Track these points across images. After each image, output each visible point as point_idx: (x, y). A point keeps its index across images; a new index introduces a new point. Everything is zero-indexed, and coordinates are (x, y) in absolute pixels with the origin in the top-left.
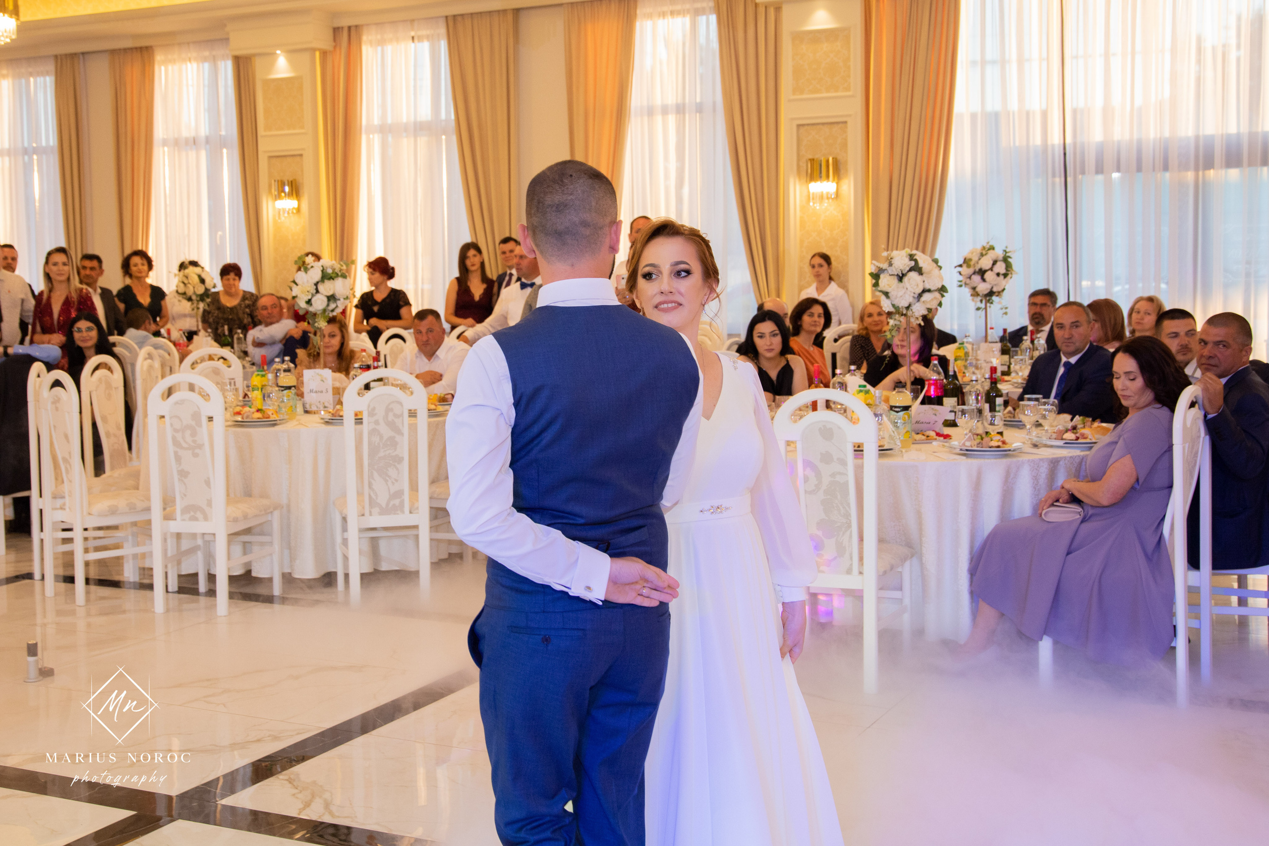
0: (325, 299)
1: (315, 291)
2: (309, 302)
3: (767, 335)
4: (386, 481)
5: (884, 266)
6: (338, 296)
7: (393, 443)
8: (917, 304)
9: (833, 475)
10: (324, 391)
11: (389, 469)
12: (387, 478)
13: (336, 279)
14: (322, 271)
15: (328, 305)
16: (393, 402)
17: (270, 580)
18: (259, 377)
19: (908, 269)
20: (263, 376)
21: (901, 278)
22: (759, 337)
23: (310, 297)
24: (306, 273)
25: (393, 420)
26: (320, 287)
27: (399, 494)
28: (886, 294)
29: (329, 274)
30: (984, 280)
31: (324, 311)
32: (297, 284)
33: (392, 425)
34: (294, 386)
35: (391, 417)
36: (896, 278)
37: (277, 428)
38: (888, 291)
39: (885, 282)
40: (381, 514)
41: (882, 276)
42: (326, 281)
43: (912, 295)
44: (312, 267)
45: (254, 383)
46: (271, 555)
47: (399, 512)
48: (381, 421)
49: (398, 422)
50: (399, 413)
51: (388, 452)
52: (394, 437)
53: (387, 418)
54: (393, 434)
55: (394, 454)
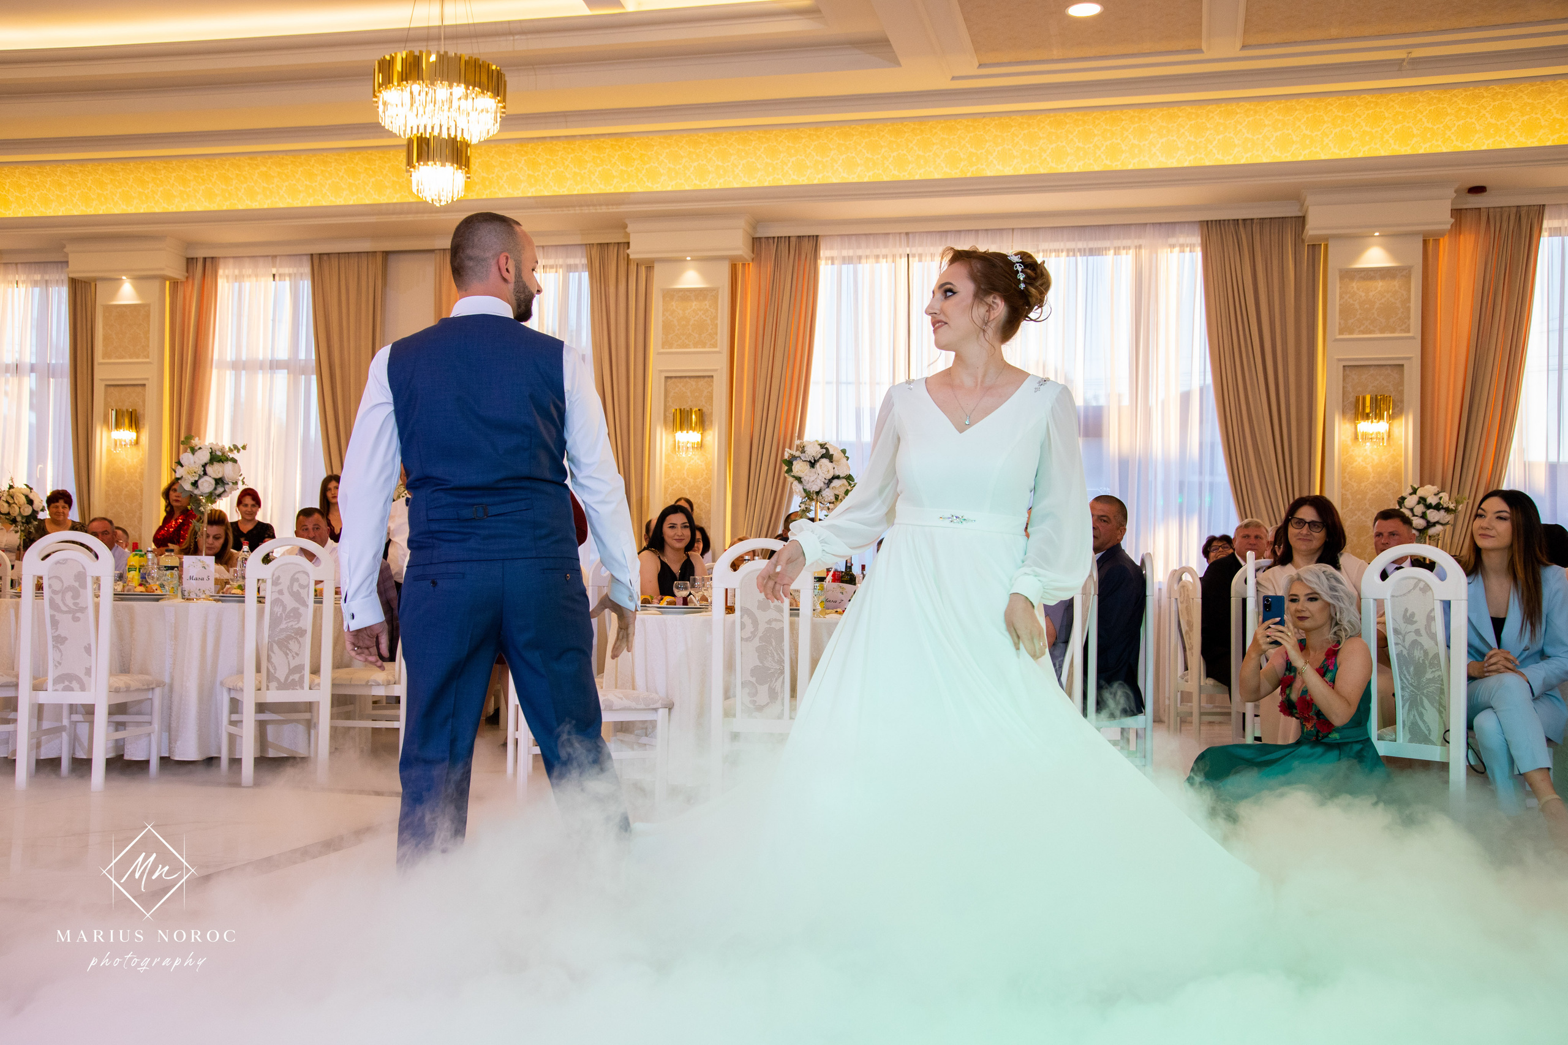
0: (213, 482)
1: (203, 473)
2: (195, 484)
3: (679, 526)
4: (287, 654)
5: (797, 454)
6: (227, 480)
7: (296, 614)
8: (827, 490)
9: (769, 622)
10: (206, 578)
11: (290, 642)
12: (288, 652)
13: (225, 463)
14: (211, 453)
15: (215, 489)
16: (299, 572)
17: (147, 762)
18: (137, 557)
19: (820, 456)
20: (142, 556)
21: (813, 464)
22: (670, 527)
23: (197, 479)
24: (194, 454)
25: (297, 590)
26: (209, 469)
27: (299, 669)
28: (799, 479)
29: (219, 456)
31: (211, 494)
32: (182, 466)
33: (297, 596)
34: (177, 567)
35: (296, 587)
36: (808, 463)
37: (160, 602)
38: (801, 476)
39: (799, 468)
40: (278, 689)
41: (795, 463)
42: (215, 463)
43: (824, 480)
44: (200, 448)
45: (131, 564)
46: (149, 735)
47: (297, 688)
48: (286, 591)
49: (303, 592)
50: (305, 583)
51: (290, 624)
52: (298, 609)
53: (292, 588)
54: (297, 605)
55: (297, 626)
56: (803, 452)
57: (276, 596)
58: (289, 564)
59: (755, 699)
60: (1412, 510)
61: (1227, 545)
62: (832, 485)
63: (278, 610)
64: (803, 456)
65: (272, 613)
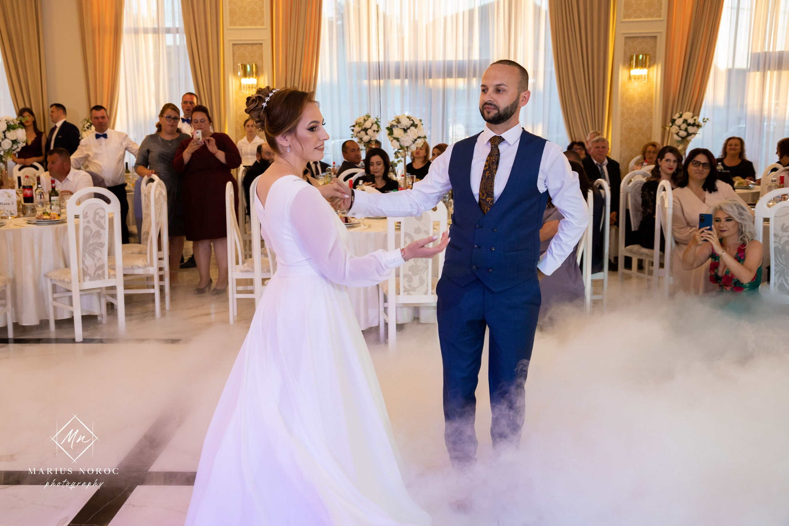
4: (94, 259)
7: (98, 235)
8: (413, 145)
11: (96, 251)
12: (94, 257)
13: (17, 129)
14: (8, 124)
15: (12, 146)
16: (99, 208)
19: (410, 125)
21: (405, 130)
25: (99, 220)
26: (7, 134)
27: (101, 267)
30: (367, 134)
33: (98, 224)
35: (97, 218)
36: (403, 130)
39: (397, 132)
40: (90, 280)
42: (12, 130)
47: (102, 278)
48: (91, 221)
49: (102, 221)
50: (102, 215)
51: (95, 241)
52: (99, 231)
53: (95, 219)
54: (98, 229)
55: (99, 242)
56: (398, 122)
57: (86, 224)
58: (93, 204)
59: (411, 284)
60: (679, 126)
61: (582, 148)
62: (416, 142)
63: (88, 233)
64: (399, 125)
65: (84, 235)
